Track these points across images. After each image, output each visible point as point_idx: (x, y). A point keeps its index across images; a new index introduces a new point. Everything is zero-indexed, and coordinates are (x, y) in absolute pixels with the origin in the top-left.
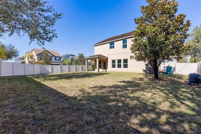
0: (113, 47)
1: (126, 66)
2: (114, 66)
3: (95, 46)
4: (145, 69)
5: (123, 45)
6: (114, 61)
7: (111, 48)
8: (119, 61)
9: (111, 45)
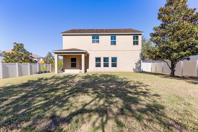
0: (98, 42)
1: (114, 65)
2: (98, 65)
3: (63, 35)
4: (135, 68)
5: (111, 41)
6: (98, 59)
7: (93, 42)
8: (106, 59)
9: (93, 38)
